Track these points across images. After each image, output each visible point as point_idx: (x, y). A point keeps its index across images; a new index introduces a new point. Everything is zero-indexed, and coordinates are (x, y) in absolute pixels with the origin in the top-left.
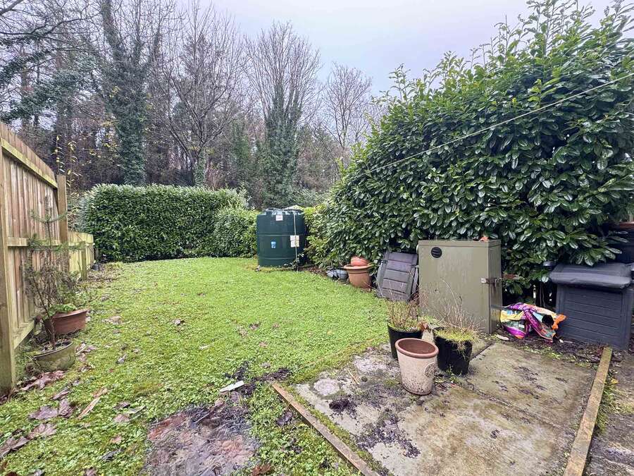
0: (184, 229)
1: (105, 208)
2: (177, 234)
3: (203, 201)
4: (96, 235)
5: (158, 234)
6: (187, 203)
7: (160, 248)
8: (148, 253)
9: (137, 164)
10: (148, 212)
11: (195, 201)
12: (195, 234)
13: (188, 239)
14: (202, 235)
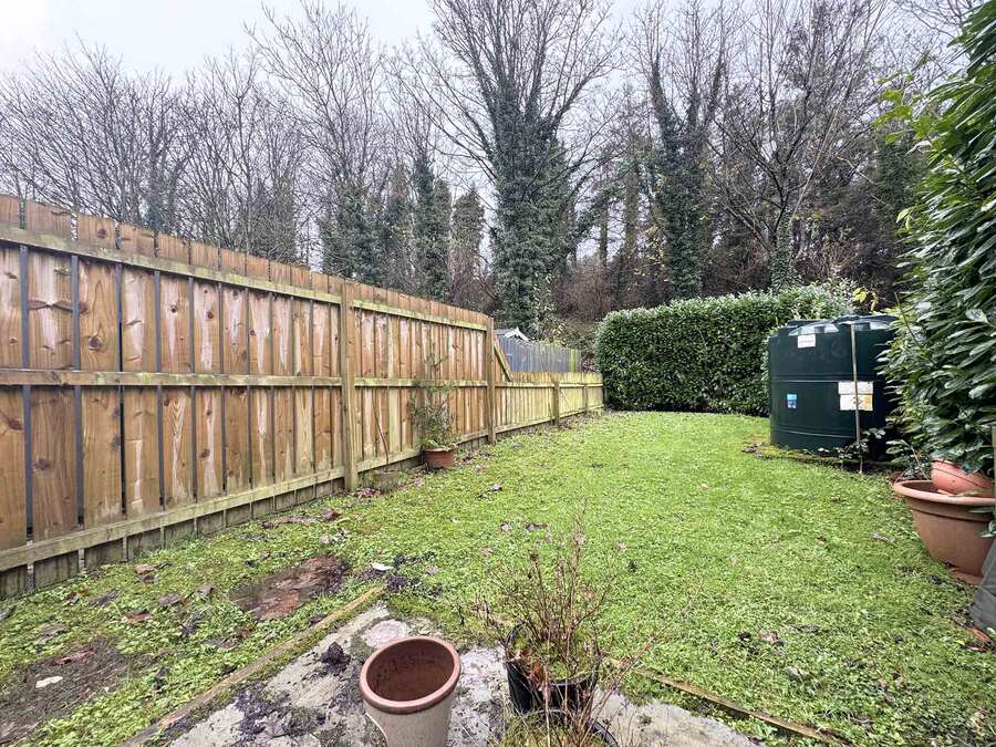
0: (710, 366)
1: (612, 340)
2: (700, 374)
3: (744, 316)
4: (605, 374)
5: (671, 373)
6: (716, 324)
7: (675, 394)
8: (658, 401)
9: (690, 272)
10: (658, 343)
11: (730, 318)
12: (729, 374)
13: (718, 382)
14: (743, 377)
